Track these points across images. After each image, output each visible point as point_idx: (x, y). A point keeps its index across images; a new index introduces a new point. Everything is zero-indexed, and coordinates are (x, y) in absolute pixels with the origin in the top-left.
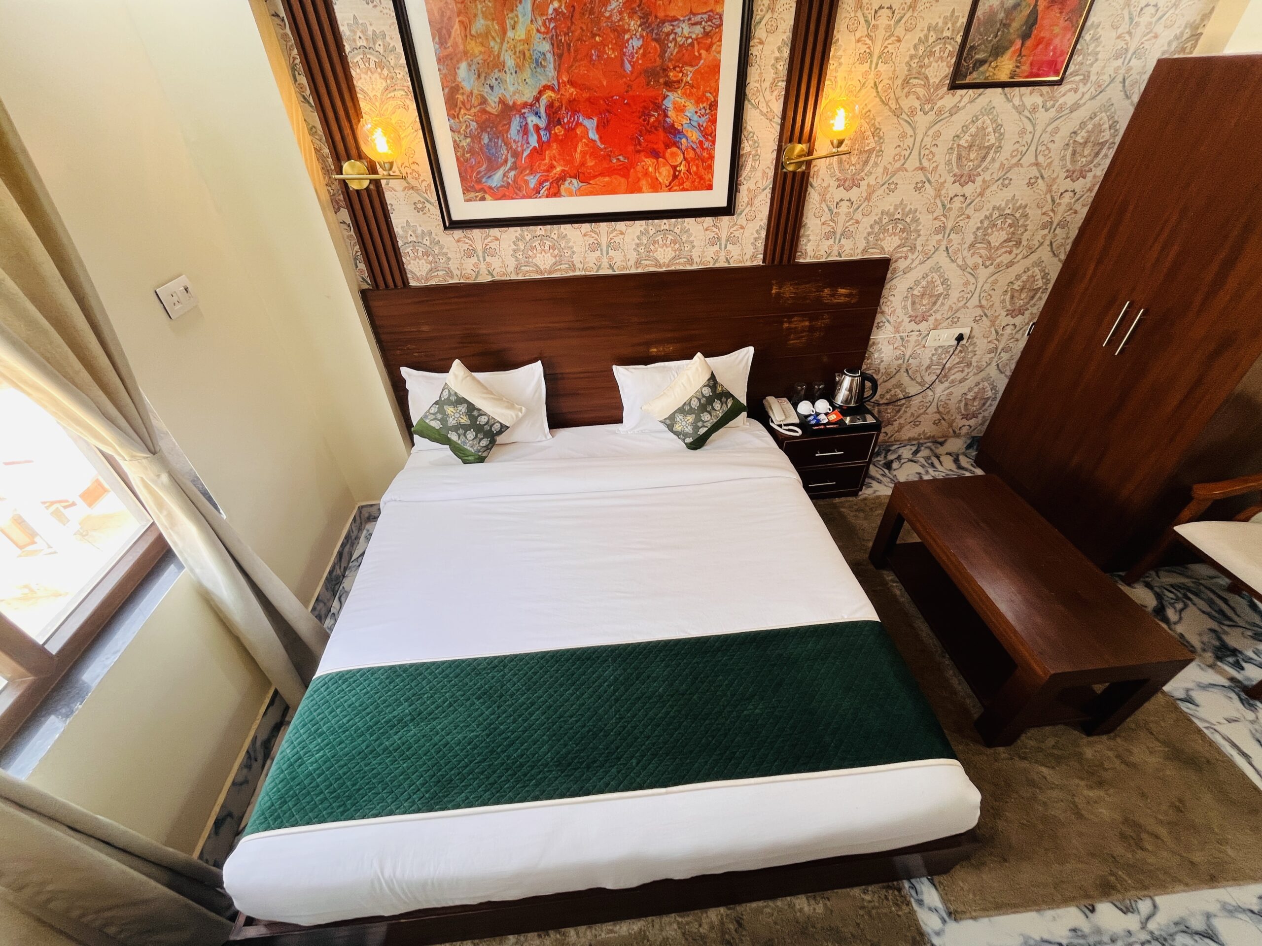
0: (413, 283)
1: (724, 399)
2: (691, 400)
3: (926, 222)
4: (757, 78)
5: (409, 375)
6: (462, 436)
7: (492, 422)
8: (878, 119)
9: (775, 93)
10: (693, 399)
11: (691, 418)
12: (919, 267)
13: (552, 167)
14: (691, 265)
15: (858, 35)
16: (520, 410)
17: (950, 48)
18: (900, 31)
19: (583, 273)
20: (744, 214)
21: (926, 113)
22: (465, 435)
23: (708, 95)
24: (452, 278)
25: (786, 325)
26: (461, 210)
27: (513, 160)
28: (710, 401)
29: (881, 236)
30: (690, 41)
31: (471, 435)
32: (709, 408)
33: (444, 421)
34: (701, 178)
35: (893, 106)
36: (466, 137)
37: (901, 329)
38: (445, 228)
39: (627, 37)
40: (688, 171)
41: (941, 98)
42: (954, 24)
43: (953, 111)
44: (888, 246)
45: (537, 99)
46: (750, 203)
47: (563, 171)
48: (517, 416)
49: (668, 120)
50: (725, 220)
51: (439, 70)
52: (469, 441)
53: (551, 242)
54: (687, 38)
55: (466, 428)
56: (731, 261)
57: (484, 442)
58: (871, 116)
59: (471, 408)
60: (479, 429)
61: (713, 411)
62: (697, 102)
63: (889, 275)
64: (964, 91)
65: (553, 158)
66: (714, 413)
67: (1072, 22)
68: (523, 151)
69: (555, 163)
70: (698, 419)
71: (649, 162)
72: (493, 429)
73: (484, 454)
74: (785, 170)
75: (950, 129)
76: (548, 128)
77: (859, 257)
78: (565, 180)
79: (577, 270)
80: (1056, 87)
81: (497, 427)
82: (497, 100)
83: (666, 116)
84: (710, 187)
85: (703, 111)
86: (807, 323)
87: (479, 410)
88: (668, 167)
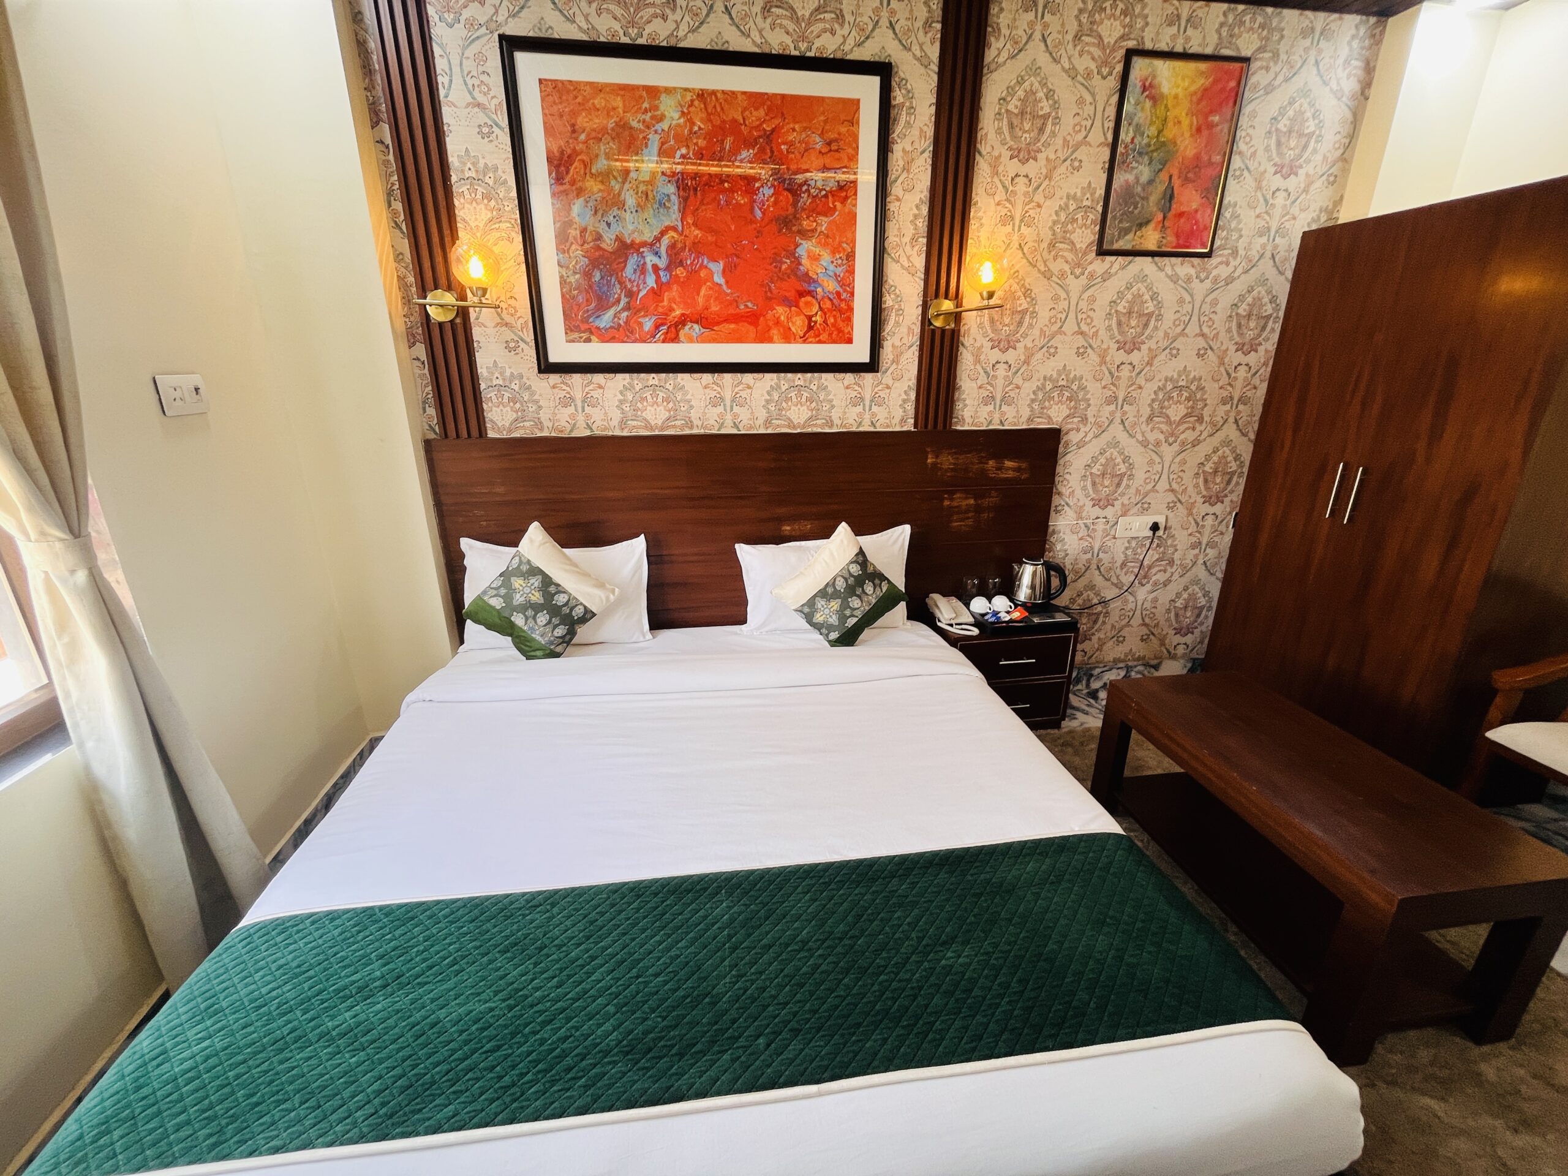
0: (491, 434)
1: (877, 581)
2: (835, 579)
3: (1095, 392)
4: (896, 232)
5: (471, 547)
6: (530, 620)
7: (572, 603)
8: (1028, 280)
9: (916, 248)
10: (838, 579)
11: (835, 604)
12: (1095, 441)
13: (671, 310)
14: (831, 426)
15: (997, 198)
16: (613, 592)
17: (1091, 216)
18: (1039, 197)
19: (702, 431)
20: (890, 371)
21: (1077, 277)
22: (534, 618)
23: (845, 245)
24: (541, 430)
25: (946, 503)
26: (560, 350)
27: (627, 300)
28: (860, 581)
29: (1047, 404)
30: (824, 193)
31: (543, 618)
32: (859, 591)
33: (508, 598)
34: (840, 331)
35: (1042, 268)
36: (575, 273)
37: (1084, 514)
38: (540, 371)
39: (757, 185)
40: (825, 321)
41: (1091, 263)
42: (1092, 194)
43: (1106, 276)
44: (1056, 416)
45: (658, 239)
46: (896, 361)
47: (683, 315)
48: (608, 598)
49: (802, 268)
50: (868, 377)
51: (553, 204)
52: (540, 627)
53: (665, 393)
54: (821, 190)
55: (537, 608)
56: (878, 425)
57: (560, 631)
58: (1020, 277)
59: (547, 581)
60: (554, 611)
61: (863, 596)
62: (833, 253)
63: (1061, 449)
64: (1113, 258)
65: (672, 300)
66: (865, 599)
67: (1208, 199)
68: (639, 291)
69: (675, 306)
70: (845, 605)
71: (781, 311)
72: (574, 614)
73: (559, 649)
74: (932, 327)
75: (1105, 294)
76: (668, 268)
77: (1024, 427)
78: (684, 325)
79: (695, 427)
80: (1206, 259)
81: (578, 612)
82: (614, 237)
83: (800, 264)
84: (850, 341)
85: (840, 261)
86: (972, 501)
87: (558, 585)
88: (802, 317)
